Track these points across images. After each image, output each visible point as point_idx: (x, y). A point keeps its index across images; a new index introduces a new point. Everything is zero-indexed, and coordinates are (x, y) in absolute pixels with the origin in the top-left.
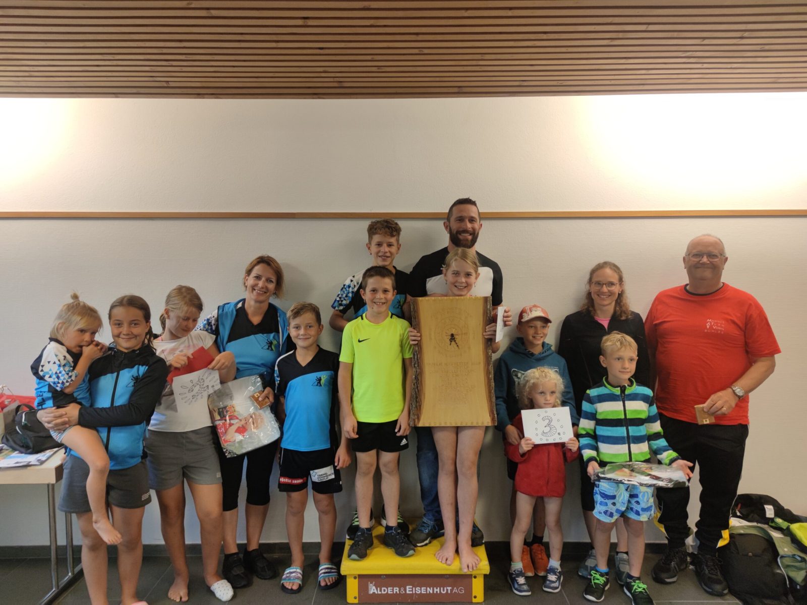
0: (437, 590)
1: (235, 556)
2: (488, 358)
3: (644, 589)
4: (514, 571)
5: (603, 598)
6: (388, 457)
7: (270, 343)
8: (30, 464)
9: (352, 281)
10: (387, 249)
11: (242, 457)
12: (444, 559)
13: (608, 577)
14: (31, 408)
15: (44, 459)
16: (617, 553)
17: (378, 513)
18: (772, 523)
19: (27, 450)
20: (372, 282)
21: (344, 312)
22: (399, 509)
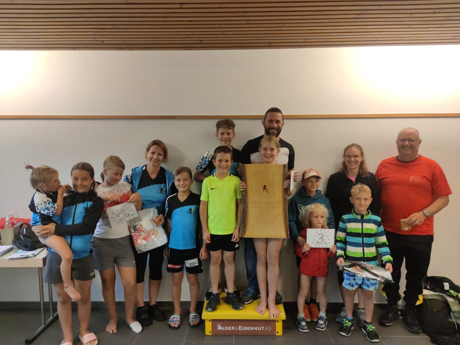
0: (256, 328)
1: (143, 308)
2: (285, 199)
3: (373, 329)
4: (300, 318)
5: (350, 334)
6: (228, 254)
7: (162, 190)
8: (29, 256)
9: (208, 154)
10: (227, 136)
11: (146, 253)
12: (260, 311)
13: (353, 322)
14: (29, 225)
15: (36, 253)
16: (359, 309)
17: (223, 285)
18: (448, 293)
19: (26, 249)
20: (219, 156)
21: (202, 172)
22: (234, 283)
